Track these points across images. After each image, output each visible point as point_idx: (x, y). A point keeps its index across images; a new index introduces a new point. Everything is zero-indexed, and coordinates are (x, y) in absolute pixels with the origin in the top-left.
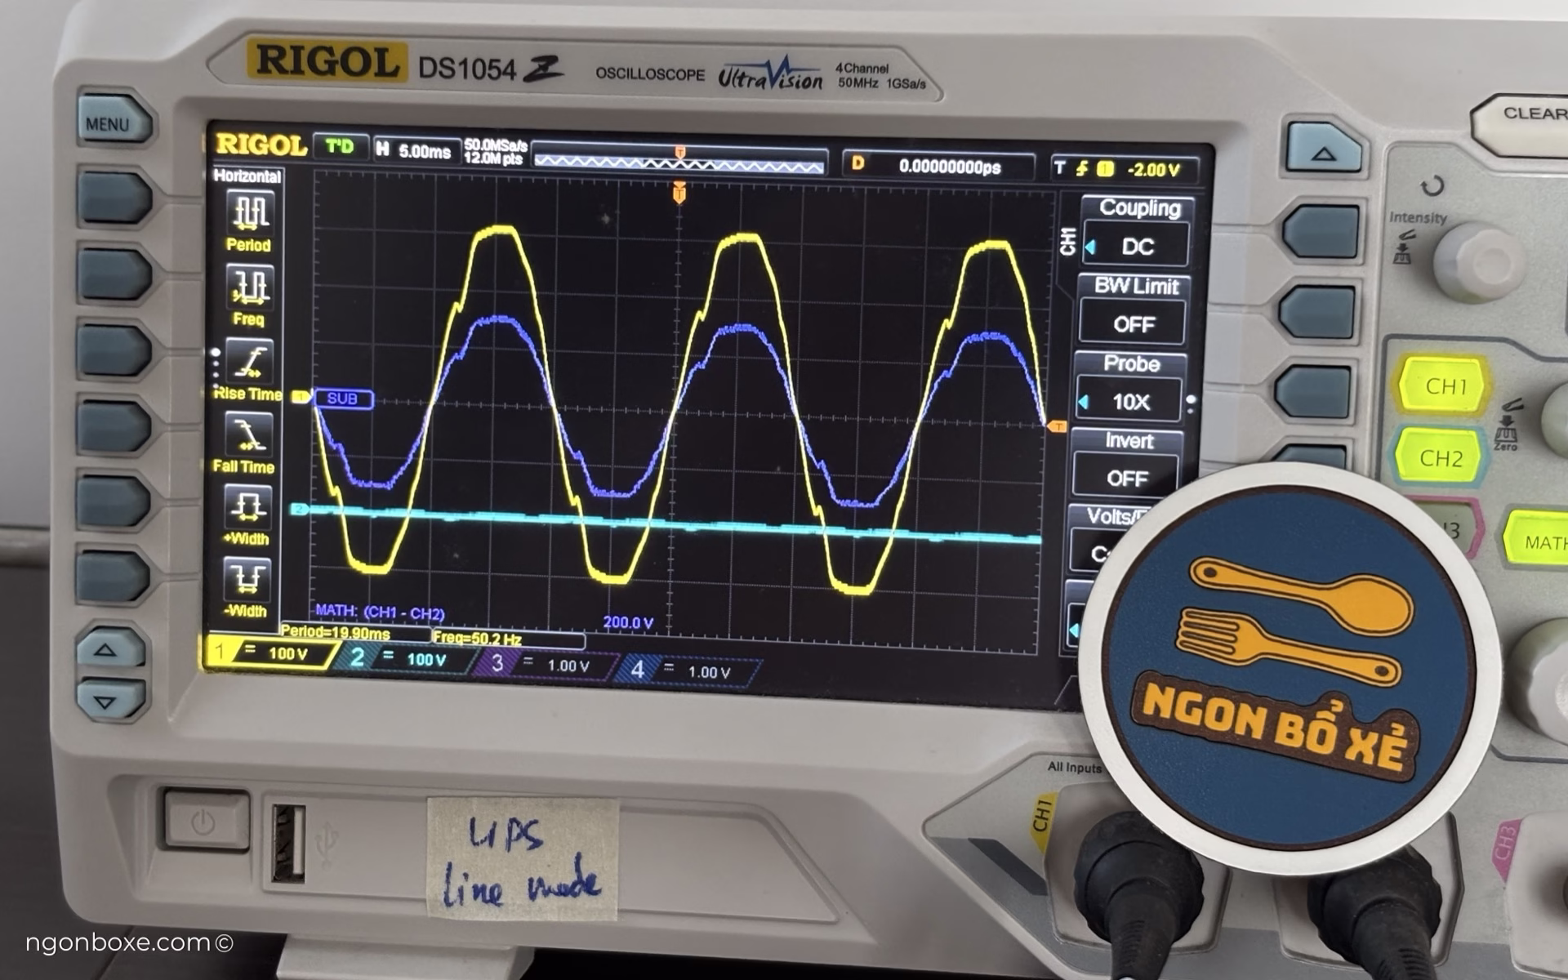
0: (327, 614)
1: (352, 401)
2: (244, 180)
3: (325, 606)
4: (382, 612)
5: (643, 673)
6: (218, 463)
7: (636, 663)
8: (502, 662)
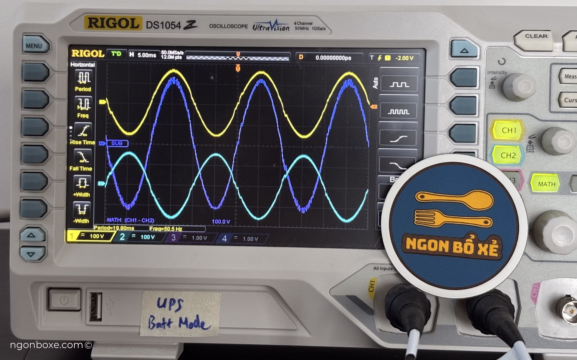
0: (111, 221)
1: (121, 144)
2: (82, 66)
3: (110, 218)
4: (131, 220)
5: (226, 240)
6: (71, 168)
7: (224, 236)
8: (175, 237)
